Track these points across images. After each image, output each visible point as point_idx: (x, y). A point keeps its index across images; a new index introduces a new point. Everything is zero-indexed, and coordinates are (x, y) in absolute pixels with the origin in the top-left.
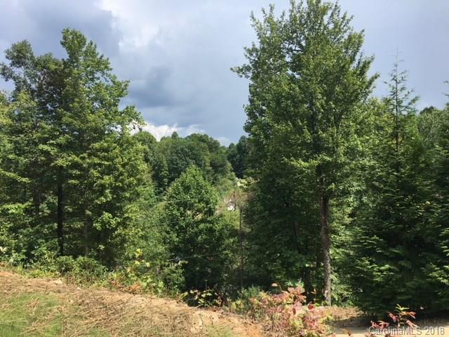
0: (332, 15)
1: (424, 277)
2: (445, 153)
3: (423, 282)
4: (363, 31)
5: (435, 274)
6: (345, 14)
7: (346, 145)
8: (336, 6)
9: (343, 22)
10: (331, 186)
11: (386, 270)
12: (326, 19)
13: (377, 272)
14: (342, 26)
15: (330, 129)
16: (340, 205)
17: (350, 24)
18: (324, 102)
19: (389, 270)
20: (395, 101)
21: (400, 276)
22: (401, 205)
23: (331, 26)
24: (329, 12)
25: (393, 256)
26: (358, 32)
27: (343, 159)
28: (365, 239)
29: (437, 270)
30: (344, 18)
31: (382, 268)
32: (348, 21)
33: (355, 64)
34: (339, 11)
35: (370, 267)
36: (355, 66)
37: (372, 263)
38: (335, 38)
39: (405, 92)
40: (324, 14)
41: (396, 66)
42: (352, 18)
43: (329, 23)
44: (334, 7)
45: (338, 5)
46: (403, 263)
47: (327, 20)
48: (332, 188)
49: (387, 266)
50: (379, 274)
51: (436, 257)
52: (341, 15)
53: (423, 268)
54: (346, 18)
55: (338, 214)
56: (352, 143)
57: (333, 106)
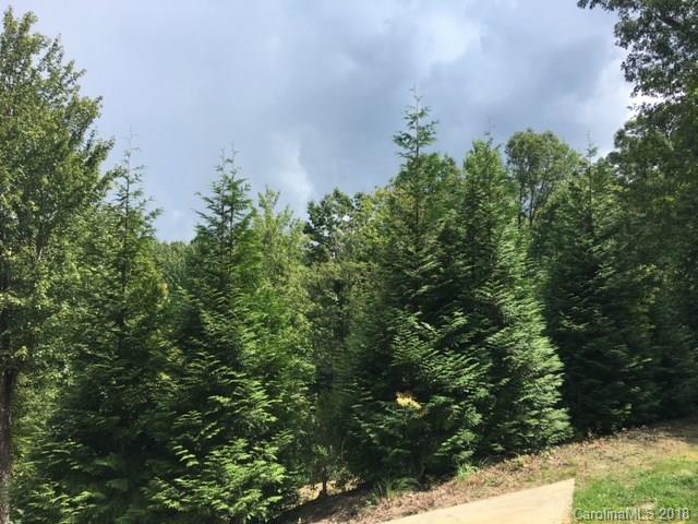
0: (48, 57)
1: (144, 502)
2: (192, 299)
3: (143, 512)
4: (100, 98)
5: (161, 496)
6: (72, 63)
7: (56, 277)
8: (55, 45)
9: (66, 74)
10: (19, 352)
11: (82, 501)
12: (36, 60)
13: (67, 507)
14: (65, 82)
15: (25, 248)
16: (40, 385)
17: (79, 81)
18: (19, 199)
19: (89, 500)
20: (124, 210)
21: (106, 508)
22: (119, 383)
23: (45, 75)
24: (43, 52)
25: (99, 472)
26: (93, 99)
27: (47, 302)
28: (51, 448)
29: (164, 489)
30: (69, 68)
31: (78, 498)
32: (76, 76)
33: (82, 147)
34: (61, 55)
35: (54, 500)
36: (82, 149)
37: (58, 491)
38: (51, 97)
39: (140, 199)
40: (32, 51)
41: (129, 155)
42: (82, 72)
43: (40, 69)
44: (51, 46)
45: (59, 45)
46: (113, 484)
47: (38, 62)
48: (21, 356)
49: (86, 494)
50: (70, 510)
51: (164, 464)
52: (65, 63)
53: (144, 488)
54: (73, 71)
55: (37, 401)
56: (66, 276)
57: (35, 208)
